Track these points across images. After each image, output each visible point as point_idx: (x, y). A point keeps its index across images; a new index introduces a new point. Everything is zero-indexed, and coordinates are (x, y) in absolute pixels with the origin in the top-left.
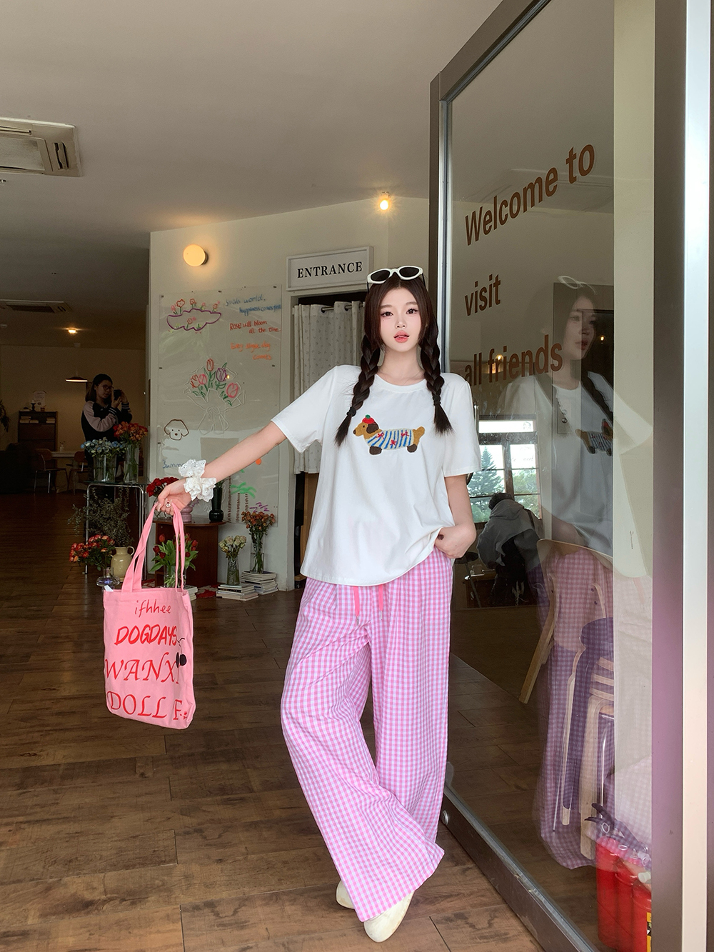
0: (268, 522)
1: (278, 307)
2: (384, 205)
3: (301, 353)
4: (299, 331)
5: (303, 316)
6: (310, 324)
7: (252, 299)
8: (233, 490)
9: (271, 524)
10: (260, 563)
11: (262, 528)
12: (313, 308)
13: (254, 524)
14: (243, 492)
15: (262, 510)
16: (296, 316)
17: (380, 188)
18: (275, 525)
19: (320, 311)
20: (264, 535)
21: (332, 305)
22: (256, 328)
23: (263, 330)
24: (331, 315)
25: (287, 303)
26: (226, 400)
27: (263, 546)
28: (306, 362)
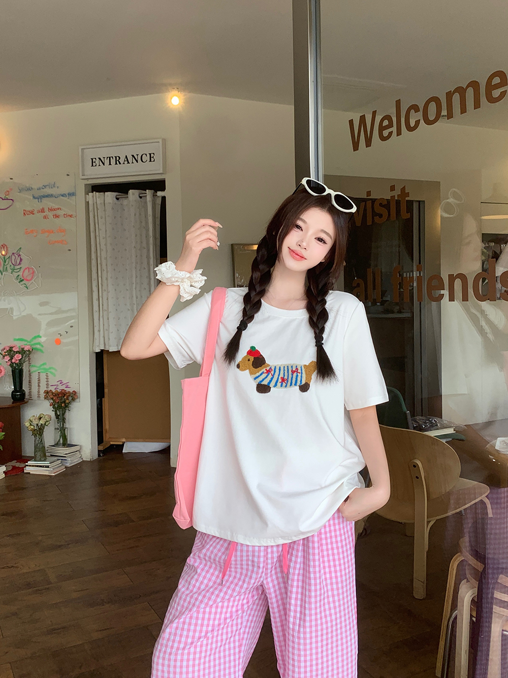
0: (70, 398)
1: (72, 194)
2: (175, 100)
3: (98, 238)
4: (94, 217)
5: (98, 202)
6: (105, 210)
7: (45, 186)
8: (32, 369)
9: (73, 400)
10: (64, 437)
11: (65, 405)
12: (107, 196)
13: (57, 401)
14: (43, 371)
15: (63, 387)
16: (91, 203)
17: (170, 85)
18: (78, 400)
19: (115, 199)
20: (67, 411)
21: (127, 193)
22: (50, 214)
23: (57, 216)
24: (125, 202)
25: (81, 191)
26: (22, 283)
27: (67, 421)
28: (103, 247)
